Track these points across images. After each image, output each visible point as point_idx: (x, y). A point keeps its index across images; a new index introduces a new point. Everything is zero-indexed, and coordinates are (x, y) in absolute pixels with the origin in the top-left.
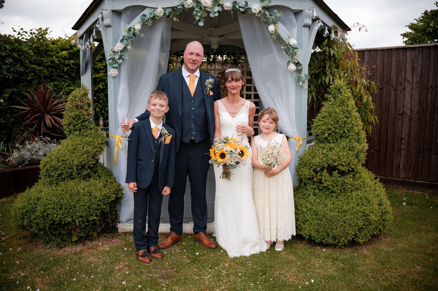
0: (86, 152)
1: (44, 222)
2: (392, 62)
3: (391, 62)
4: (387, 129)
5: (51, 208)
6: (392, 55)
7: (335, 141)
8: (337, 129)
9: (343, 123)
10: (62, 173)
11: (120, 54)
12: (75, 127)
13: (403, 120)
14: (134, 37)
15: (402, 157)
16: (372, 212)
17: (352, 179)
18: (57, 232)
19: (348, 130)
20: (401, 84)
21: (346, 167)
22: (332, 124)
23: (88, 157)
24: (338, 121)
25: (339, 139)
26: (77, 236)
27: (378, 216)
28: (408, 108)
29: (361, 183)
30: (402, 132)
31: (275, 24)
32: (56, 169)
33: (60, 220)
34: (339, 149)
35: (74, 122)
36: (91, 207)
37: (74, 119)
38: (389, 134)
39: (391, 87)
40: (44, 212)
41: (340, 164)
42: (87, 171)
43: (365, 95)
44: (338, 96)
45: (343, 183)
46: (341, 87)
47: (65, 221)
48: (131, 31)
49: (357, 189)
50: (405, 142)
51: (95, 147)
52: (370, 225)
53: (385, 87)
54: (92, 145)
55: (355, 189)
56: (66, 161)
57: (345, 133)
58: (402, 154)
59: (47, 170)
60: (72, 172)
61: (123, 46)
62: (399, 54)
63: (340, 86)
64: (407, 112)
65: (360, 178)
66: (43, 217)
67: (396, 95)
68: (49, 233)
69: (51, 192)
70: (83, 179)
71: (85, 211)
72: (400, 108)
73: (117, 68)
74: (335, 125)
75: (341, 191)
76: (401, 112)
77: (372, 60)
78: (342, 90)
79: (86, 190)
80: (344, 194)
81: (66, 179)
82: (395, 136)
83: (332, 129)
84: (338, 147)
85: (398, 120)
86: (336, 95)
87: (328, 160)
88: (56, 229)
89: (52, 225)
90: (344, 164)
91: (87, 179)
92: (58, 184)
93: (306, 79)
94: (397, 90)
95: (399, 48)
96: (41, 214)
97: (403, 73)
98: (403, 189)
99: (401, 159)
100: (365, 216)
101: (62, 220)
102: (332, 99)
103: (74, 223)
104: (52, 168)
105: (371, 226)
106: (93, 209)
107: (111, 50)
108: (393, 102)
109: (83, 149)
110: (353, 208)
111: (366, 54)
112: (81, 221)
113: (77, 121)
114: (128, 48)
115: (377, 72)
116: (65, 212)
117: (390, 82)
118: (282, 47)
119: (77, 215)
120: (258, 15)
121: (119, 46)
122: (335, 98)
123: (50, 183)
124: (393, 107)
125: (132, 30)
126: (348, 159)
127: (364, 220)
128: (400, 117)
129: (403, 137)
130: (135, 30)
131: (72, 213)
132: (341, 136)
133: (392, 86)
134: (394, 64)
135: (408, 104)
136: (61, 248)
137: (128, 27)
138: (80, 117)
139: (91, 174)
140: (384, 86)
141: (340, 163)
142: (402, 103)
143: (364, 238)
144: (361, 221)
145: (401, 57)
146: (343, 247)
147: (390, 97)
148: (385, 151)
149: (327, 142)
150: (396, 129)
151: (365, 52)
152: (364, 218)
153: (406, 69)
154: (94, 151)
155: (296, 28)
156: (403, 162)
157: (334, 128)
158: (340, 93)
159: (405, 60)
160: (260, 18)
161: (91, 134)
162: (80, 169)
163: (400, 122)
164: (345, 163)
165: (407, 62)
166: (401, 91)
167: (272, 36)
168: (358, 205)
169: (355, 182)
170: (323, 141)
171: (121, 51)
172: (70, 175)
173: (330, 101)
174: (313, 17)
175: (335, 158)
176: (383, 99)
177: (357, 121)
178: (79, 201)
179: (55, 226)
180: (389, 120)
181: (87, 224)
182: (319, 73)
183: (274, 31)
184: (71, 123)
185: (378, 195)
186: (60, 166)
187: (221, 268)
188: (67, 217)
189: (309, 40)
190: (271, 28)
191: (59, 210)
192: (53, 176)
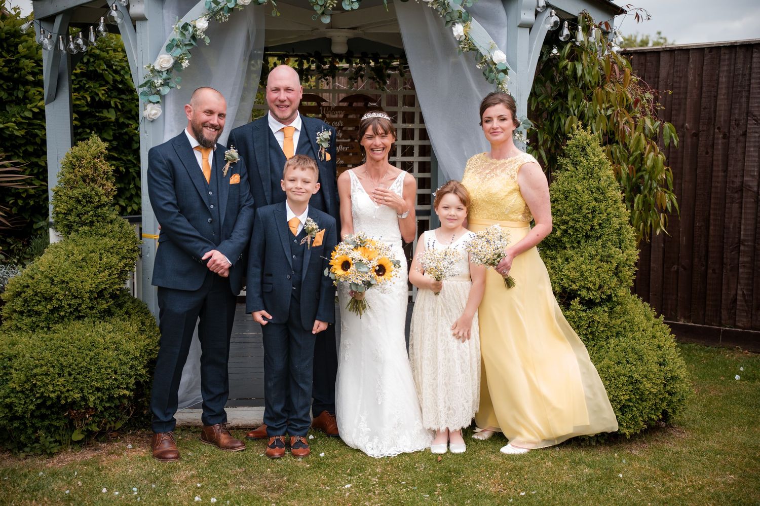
0: (106, 267)
1: (25, 402)
2: (719, 77)
3: (718, 75)
4: (707, 221)
5: (41, 374)
6: (720, 59)
7: (575, 245)
8: (579, 222)
9: (590, 211)
10: (58, 307)
11: (165, 75)
12: (80, 218)
13: (741, 203)
14: (194, 43)
15: (742, 281)
16: (646, 376)
17: (607, 314)
18: (46, 423)
19: (600, 224)
20: (738, 125)
21: (595, 293)
22: (570, 214)
23: (110, 275)
24: (580, 208)
25: (582, 241)
26: (82, 432)
27: (657, 385)
28: (753, 176)
29: (626, 323)
30: (740, 228)
31: (464, 22)
32: (46, 299)
33: (58, 397)
34: (582, 259)
35: (79, 207)
36: (119, 371)
37: (79, 201)
38: (711, 232)
39: (717, 130)
40: (25, 382)
41: (584, 287)
42: (107, 303)
43: (649, 152)
44: (581, 161)
45: (590, 322)
46: (587, 143)
47: (66, 398)
48: (187, 30)
49: (617, 334)
50: (746, 249)
51: (123, 258)
52: (643, 401)
53: (704, 131)
54: (118, 254)
55: (614, 334)
56: (67, 283)
57: (595, 230)
58: (741, 276)
59: (25, 301)
60: (80, 305)
61: (172, 61)
62: (735, 59)
63: (585, 142)
64: (751, 184)
65: (624, 313)
66: (22, 392)
67: (727, 147)
68: (29, 424)
69: (38, 343)
70: (99, 318)
71: (108, 379)
72: (736, 176)
73: (158, 102)
74: (576, 215)
75: (588, 338)
76: (737, 184)
77: (677, 71)
78: (588, 150)
79: (108, 338)
80: (593, 343)
81: (66, 320)
82: (725, 235)
83: (570, 223)
84: (582, 256)
85: (732, 202)
86: (578, 158)
87: (562, 280)
88: (43, 417)
89: (38, 407)
90: (591, 285)
91: (107, 318)
92: (49, 328)
93: (525, 128)
94: (729, 137)
95: (737, 46)
96: (20, 386)
97: (744, 100)
98: (743, 350)
99: (739, 287)
100: (632, 383)
101: (63, 396)
102: (570, 167)
103: (83, 403)
104: (37, 298)
105: (645, 403)
106: (121, 375)
107: (149, 67)
108: (720, 163)
109: (101, 260)
110: (609, 367)
111: (664, 58)
112: (99, 398)
113: (85, 206)
114: (183, 64)
115: (686, 98)
116: (68, 381)
117: (715, 120)
118: (478, 66)
119: (91, 386)
120: (432, 5)
121: (165, 61)
122: (576, 164)
123: (32, 327)
124: (721, 174)
125: (191, 29)
126: (599, 277)
127: (631, 391)
128: (736, 195)
129: (742, 237)
130: (196, 31)
131: (83, 383)
132: (587, 237)
133: (719, 128)
134: (723, 79)
135: (754, 166)
136: (51, 455)
137: (181, 23)
138: (91, 198)
139: (113, 310)
140: (701, 128)
141: (583, 284)
142: (740, 164)
143: (633, 427)
144: (624, 393)
145: (740, 65)
146: (594, 444)
147: (715, 152)
148: (703, 268)
149: (561, 246)
150: (726, 220)
151: (662, 54)
152: (631, 387)
153: (749, 91)
154: (122, 264)
155: (506, 29)
156: (743, 292)
157: (573, 219)
158: (586, 155)
159: (748, 72)
160: (437, 10)
161: (111, 232)
162: (95, 298)
163: (736, 206)
164: (594, 285)
165: (753, 75)
166: (737, 139)
167: (460, 46)
168: (619, 363)
169: (613, 322)
170: (554, 246)
171: (168, 71)
172: (76, 310)
173: (567, 170)
174: (539, 7)
175: (574, 275)
176: (698, 156)
177: (618, 208)
178: (95, 359)
179: (43, 411)
180: (713, 201)
181: (107, 405)
182: (556, 110)
183: (464, 37)
184: (72, 210)
185: (659, 347)
186: (58, 293)
187: (370, 475)
188: (72, 390)
189: (530, 52)
190: (458, 30)
191: (57, 376)
192: (38, 314)
